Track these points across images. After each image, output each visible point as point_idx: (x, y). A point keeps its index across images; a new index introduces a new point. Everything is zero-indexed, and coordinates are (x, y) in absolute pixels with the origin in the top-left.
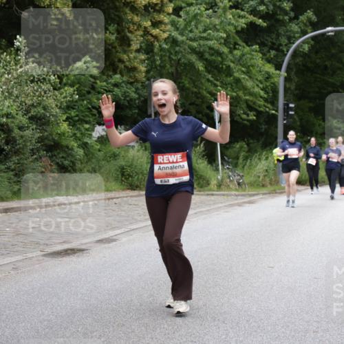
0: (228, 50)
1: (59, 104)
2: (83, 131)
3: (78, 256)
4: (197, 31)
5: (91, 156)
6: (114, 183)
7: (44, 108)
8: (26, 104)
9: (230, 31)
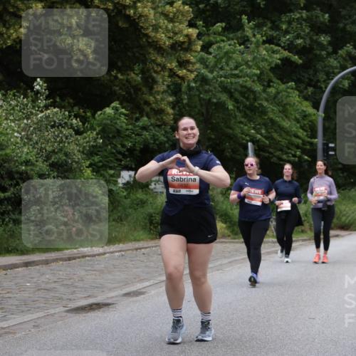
0: (262, 88)
1: (81, 149)
2: (108, 177)
3: (104, 311)
4: (228, 68)
5: (117, 203)
6: (142, 232)
7: (66, 154)
8: (46, 151)
9: (264, 67)
